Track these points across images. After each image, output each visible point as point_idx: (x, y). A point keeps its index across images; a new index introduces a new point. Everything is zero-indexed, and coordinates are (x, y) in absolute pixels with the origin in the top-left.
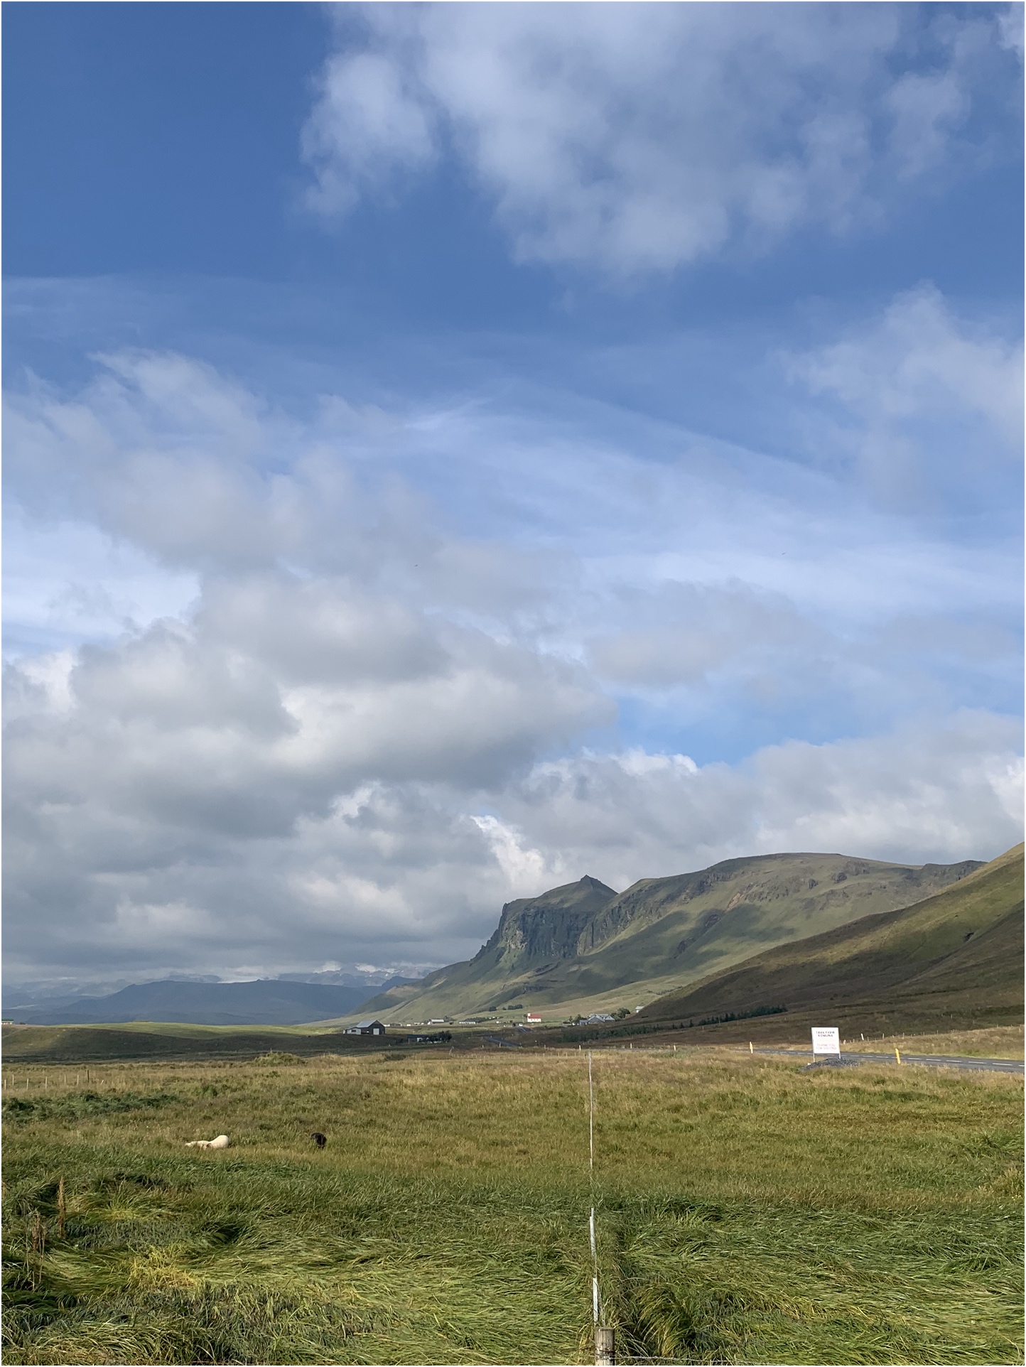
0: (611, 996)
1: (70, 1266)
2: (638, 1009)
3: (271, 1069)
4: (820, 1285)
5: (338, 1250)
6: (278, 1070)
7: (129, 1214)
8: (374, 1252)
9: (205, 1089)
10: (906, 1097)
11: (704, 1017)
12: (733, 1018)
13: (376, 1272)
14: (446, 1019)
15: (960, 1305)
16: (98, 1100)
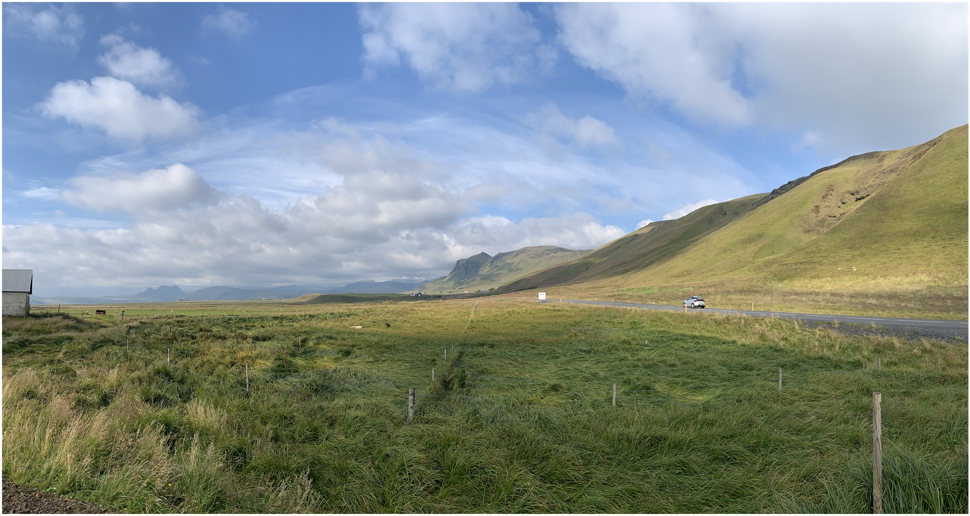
0: (489, 285)
1: (301, 361)
2: (497, 288)
3: (386, 305)
4: (510, 366)
5: (376, 358)
6: (388, 306)
7: (325, 347)
8: (386, 359)
9: (365, 311)
10: (559, 311)
11: (515, 290)
12: (523, 290)
13: (385, 364)
14: (440, 292)
15: (545, 369)
16: (334, 314)
